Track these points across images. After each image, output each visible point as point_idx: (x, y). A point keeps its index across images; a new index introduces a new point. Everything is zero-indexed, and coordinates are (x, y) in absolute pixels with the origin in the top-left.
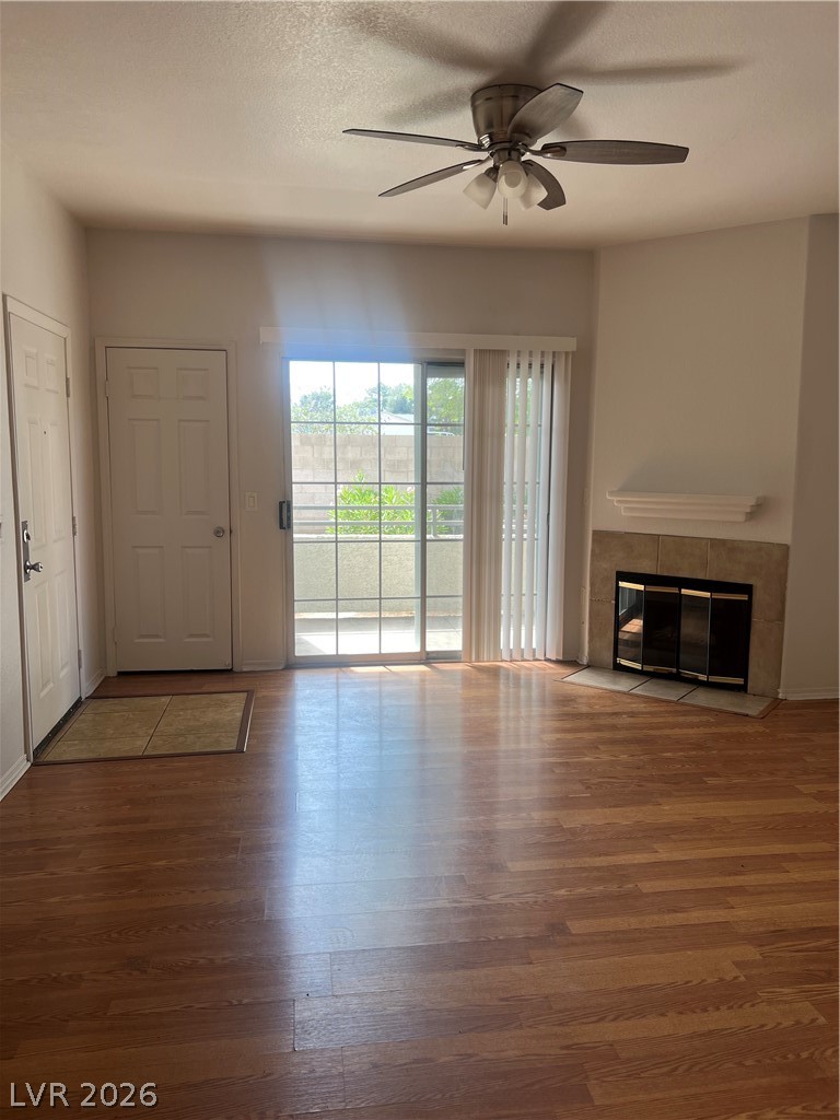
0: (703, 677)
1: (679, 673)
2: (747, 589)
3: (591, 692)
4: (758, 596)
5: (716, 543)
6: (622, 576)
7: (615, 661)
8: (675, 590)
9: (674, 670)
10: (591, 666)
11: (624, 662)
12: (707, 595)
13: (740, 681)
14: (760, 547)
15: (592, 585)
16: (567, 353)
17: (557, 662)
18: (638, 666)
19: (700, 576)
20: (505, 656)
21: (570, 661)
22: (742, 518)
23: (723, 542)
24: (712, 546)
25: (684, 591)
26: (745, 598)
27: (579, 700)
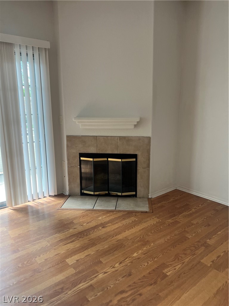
0: (119, 194)
1: (110, 193)
2: (135, 156)
3: (78, 213)
4: (140, 159)
5: (121, 138)
6: (82, 155)
7: (81, 191)
8: (106, 159)
9: (107, 192)
10: (71, 195)
11: (85, 192)
12: (120, 160)
13: (134, 193)
14: (139, 138)
15: (68, 160)
16: (45, 49)
17: (55, 196)
18: (92, 193)
19: (116, 152)
20: (30, 198)
21: (60, 195)
22: (133, 127)
23: (124, 138)
24: (120, 139)
25: (109, 159)
26: (134, 160)
27: (75, 221)
